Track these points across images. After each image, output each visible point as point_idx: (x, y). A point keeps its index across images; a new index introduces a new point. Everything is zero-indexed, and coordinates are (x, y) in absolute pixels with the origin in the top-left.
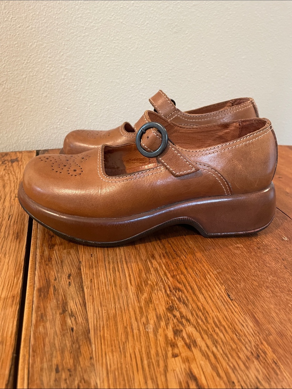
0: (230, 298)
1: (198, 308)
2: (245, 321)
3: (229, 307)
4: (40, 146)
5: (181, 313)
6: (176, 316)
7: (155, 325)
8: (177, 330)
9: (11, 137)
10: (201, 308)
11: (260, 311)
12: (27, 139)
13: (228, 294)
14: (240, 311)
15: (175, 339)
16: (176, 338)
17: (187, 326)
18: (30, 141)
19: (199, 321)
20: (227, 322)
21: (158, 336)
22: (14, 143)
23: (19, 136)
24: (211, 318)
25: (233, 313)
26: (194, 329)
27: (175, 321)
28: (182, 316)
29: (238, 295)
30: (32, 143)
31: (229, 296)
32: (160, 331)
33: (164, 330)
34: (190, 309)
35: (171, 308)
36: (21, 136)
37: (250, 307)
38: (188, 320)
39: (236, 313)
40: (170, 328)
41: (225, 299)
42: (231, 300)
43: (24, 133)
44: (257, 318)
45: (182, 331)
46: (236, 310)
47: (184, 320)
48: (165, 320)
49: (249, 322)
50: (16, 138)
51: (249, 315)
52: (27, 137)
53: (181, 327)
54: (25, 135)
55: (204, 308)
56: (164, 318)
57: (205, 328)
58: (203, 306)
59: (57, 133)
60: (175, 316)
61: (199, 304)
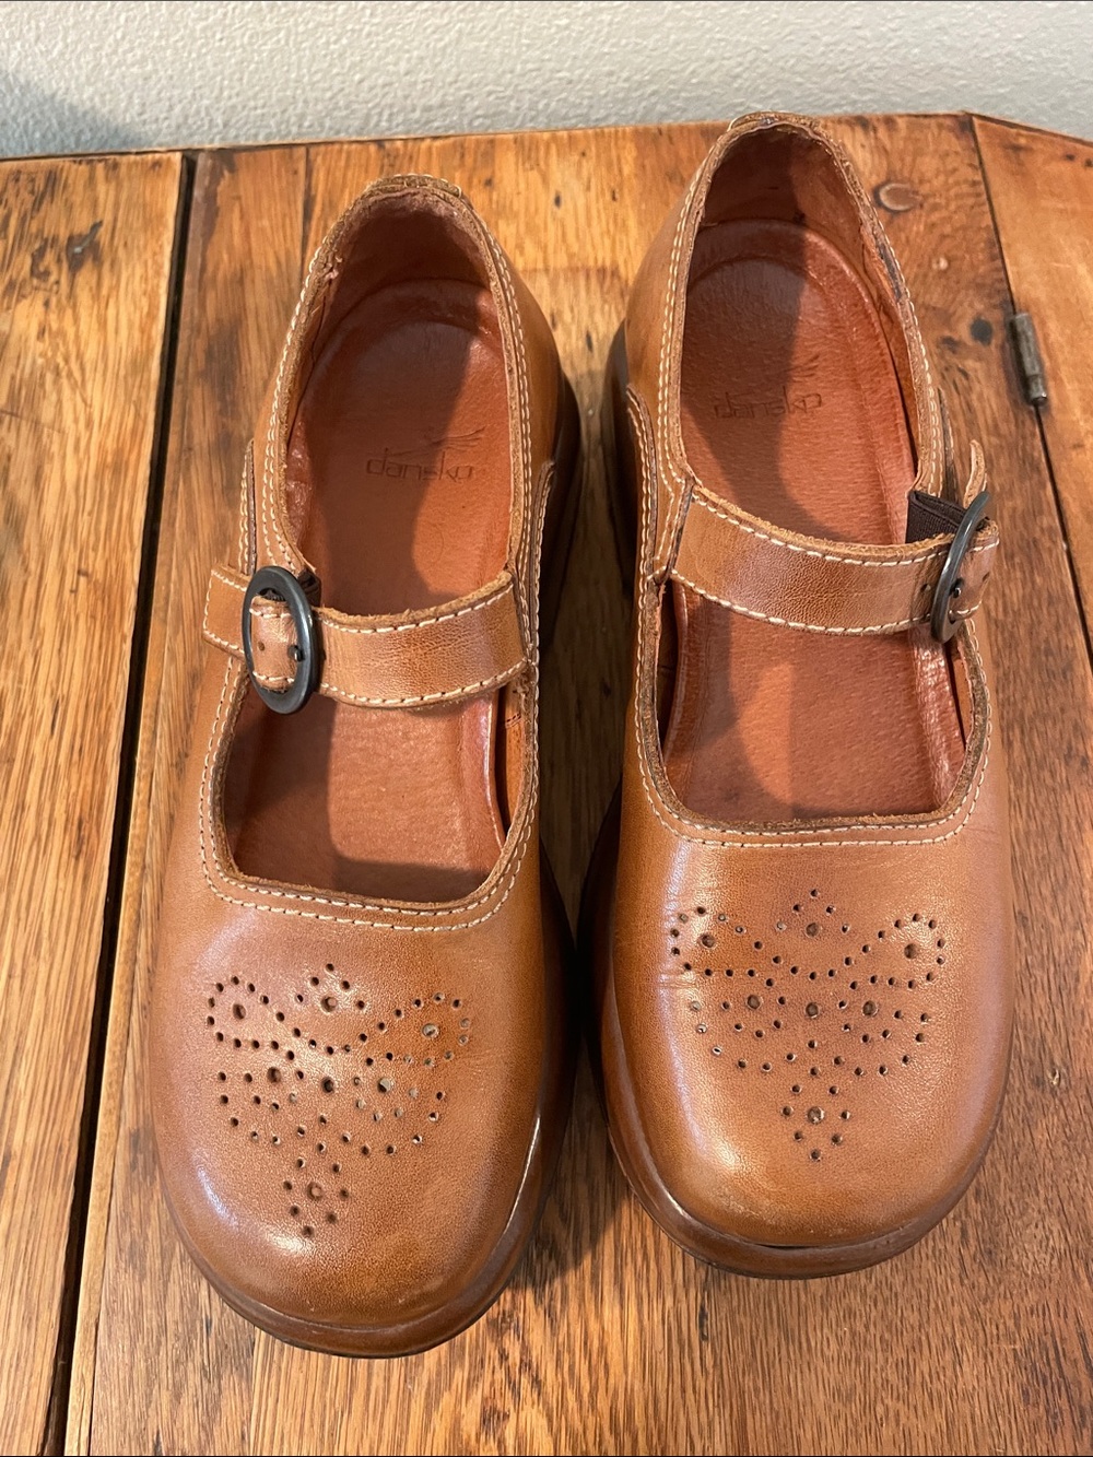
0: (701, 1325)
1: (586, 1343)
2: (706, 1433)
3: (682, 1366)
4: (206, 91)
5: (525, 1349)
6: (507, 1358)
7: (439, 1374)
8: (494, 1410)
9: (62, 54)
10: (596, 1344)
11: (772, 1408)
12: (143, 61)
13: (702, 1309)
14: (710, 1389)
15: (478, 1440)
16: (483, 1438)
17: (527, 1407)
18: (156, 71)
19: (571, 1396)
20: (652, 1422)
21: (434, 1415)
22: (83, 79)
23: (98, 49)
24: (611, 1392)
25: (684, 1391)
26: (544, 1422)
27: (500, 1375)
28: (526, 1364)
29: (733, 1321)
30: (164, 82)
31: (703, 1316)
32: (447, 1399)
33: (458, 1401)
34: (561, 1340)
35: (503, 1320)
36: (107, 49)
37: (748, 1383)
38: (537, 1382)
39: (692, 1397)
40: (477, 1398)
41: (685, 1328)
42: (703, 1337)
43: (119, 35)
44: (750, 1435)
45: (506, 1416)
46: (700, 1382)
47: (525, 1382)
48: (470, 1365)
49: (717, 1439)
50: (89, 57)
51: (731, 1416)
52: (139, 52)
53: (510, 1406)
54: (126, 45)
55: (603, 1349)
56: (470, 1356)
57: (578, 1426)
58: (601, 1340)
59: (278, 30)
60: (504, 1356)
61: (594, 1327)
